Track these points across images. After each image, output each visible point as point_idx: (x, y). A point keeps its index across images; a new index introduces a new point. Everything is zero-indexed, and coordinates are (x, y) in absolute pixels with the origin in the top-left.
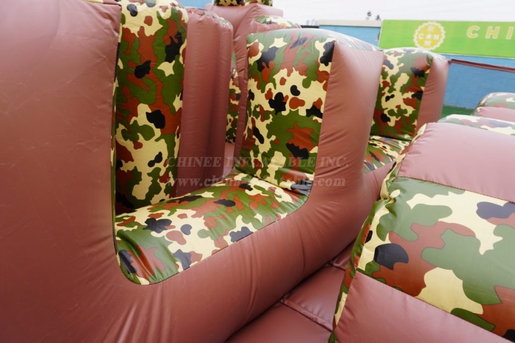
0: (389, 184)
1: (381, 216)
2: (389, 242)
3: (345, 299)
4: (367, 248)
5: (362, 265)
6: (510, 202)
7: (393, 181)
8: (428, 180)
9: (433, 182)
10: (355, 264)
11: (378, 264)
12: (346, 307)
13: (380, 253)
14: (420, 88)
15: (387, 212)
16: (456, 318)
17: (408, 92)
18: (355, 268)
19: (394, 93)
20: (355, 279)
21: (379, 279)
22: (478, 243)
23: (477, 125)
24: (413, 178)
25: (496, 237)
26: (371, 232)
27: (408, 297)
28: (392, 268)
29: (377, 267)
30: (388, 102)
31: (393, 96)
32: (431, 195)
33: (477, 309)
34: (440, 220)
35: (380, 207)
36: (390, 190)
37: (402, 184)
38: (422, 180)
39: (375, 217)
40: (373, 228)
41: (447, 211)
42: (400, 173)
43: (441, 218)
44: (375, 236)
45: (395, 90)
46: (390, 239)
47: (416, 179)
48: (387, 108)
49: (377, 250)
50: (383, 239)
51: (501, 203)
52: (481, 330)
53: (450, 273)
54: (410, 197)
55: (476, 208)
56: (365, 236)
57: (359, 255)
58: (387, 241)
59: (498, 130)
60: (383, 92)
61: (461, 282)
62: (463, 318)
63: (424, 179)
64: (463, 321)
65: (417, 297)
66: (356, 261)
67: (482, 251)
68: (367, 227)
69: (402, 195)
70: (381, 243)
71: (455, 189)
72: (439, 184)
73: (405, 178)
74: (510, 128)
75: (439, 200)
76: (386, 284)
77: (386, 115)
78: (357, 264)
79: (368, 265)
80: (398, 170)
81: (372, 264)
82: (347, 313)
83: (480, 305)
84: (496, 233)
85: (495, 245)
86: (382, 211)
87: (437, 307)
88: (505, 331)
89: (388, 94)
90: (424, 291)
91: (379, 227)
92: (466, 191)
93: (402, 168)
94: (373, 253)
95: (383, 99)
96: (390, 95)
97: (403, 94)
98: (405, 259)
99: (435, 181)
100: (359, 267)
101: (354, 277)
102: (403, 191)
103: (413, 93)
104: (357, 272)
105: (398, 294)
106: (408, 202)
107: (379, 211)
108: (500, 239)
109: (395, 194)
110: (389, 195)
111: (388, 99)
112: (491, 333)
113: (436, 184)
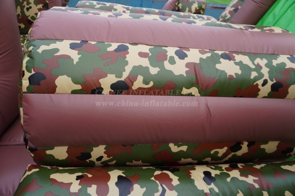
0: (27, 45)
1: (26, 61)
2: (34, 73)
3: (22, 111)
4: (24, 80)
5: (24, 89)
6: (82, 41)
7: (28, 43)
8: (46, 38)
9: (49, 39)
10: (21, 91)
11: (33, 86)
12: (24, 114)
13: (31, 79)
14: (46, 2)
15: (29, 58)
16: (74, 95)
17: (39, 5)
18: (22, 93)
19: (30, 5)
20: (23, 98)
21: (36, 93)
22: (73, 60)
23: (65, 10)
24: (38, 39)
25: (79, 56)
26: (24, 71)
27: (51, 95)
28: (39, 85)
29: (32, 87)
30: (29, 11)
31: (31, 7)
32: (49, 45)
33: (79, 87)
34: (55, 55)
35: (25, 58)
36: (28, 48)
37: (33, 43)
38: (43, 39)
39: (23, 63)
40: (24, 68)
41: (57, 50)
42: (31, 38)
43: (55, 54)
44: (26, 72)
45: (31, 3)
46: (34, 71)
47: (40, 39)
48: (29, 16)
49: (30, 79)
50: (30, 72)
51: (79, 42)
52: (83, 95)
53: (65, 77)
54: (39, 48)
55: (69, 46)
56: (21, 74)
57: (21, 85)
58: (33, 72)
59: (75, 12)
60: (23, 5)
61: (70, 79)
62: (76, 94)
63: (44, 39)
64: (76, 95)
65: (55, 93)
66: (21, 89)
67: (75, 63)
68: (21, 70)
69: (34, 48)
70: (30, 74)
71: (59, 40)
72: (52, 39)
73: (34, 40)
74: (79, 10)
75: (52, 46)
76: (39, 93)
77: (30, 20)
78: (22, 90)
79: (28, 88)
80: (30, 37)
81: (29, 86)
82: (26, 116)
83: (80, 85)
84: (79, 54)
85: (79, 59)
86: (26, 59)
87: (65, 94)
88: (91, 91)
89: (27, 6)
90: (57, 89)
91: (27, 67)
92: (64, 40)
93: (31, 36)
94: (28, 81)
95: (25, 10)
96: (28, 7)
97: (36, 6)
98: (44, 78)
99: (49, 38)
100: (24, 91)
101: (23, 97)
102: (34, 46)
103: (42, 5)
104: (23, 94)
105: (47, 96)
106: (38, 51)
107: (25, 59)
108: (80, 56)
109: (31, 48)
110: (28, 50)
111: (28, 9)
112: (87, 95)
113: (50, 40)
